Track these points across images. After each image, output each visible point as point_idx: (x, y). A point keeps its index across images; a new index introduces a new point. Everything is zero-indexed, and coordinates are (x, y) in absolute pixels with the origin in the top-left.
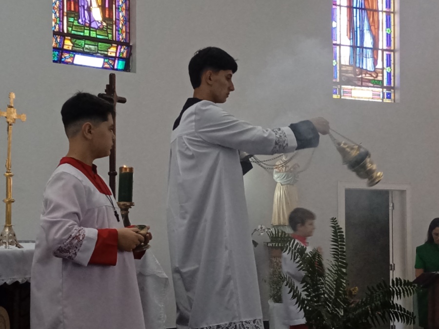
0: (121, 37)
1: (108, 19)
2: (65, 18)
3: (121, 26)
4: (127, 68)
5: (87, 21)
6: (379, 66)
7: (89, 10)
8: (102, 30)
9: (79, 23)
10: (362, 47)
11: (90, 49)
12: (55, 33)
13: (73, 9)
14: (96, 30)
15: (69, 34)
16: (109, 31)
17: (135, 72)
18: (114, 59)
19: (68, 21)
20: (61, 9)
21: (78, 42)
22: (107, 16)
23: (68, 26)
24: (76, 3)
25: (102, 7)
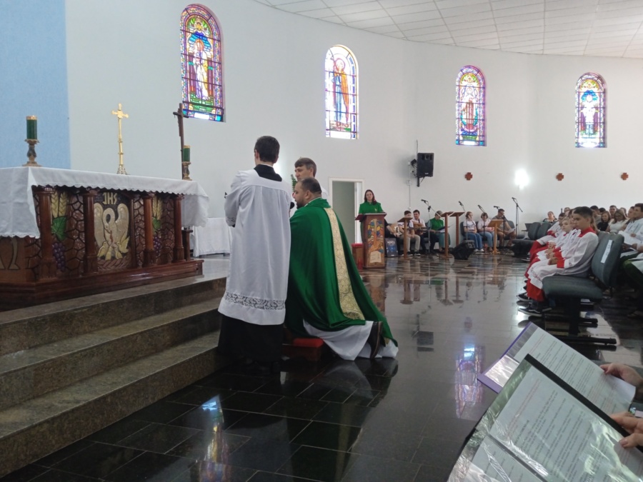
0: (218, 105)
1: (211, 95)
3: (218, 99)
4: (222, 120)
5: (200, 96)
6: (349, 121)
7: (201, 91)
8: (208, 101)
9: (196, 97)
10: (340, 112)
11: (202, 110)
12: (184, 102)
14: (205, 101)
15: (191, 103)
16: (212, 102)
17: (225, 122)
18: (215, 115)
19: (190, 96)
20: (187, 90)
21: (196, 106)
24: (195, 87)
25: (208, 89)
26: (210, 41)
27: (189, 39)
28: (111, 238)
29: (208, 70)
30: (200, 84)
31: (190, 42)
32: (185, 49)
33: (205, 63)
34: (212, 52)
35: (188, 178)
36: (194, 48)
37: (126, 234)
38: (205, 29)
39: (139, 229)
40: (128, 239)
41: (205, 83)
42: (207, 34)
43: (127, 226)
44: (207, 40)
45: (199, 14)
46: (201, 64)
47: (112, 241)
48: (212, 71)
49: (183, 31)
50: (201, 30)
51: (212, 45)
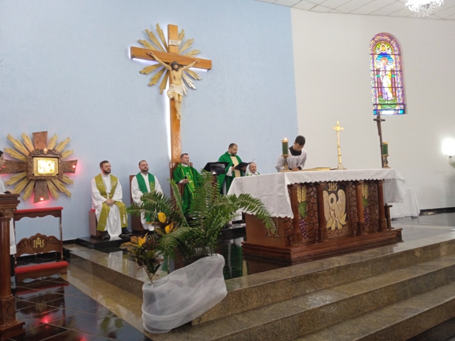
0: (400, 102)
1: (395, 96)
3: (400, 98)
4: (404, 113)
5: (386, 98)
9: (383, 99)
11: (388, 108)
12: (374, 105)
14: (390, 101)
15: (379, 104)
16: (396, 100)
17: (407, 113)
18: (398, 110)
19: (379, 99)
20: (376, 95)
21: (383, 106)
22: (394, 95)
23: (379, 101)
24: (381, 92)
25: (392, 92)
26: (392, 57)
27: (376, 59)
28: (335, 214)
29: (392, 78)
30: (386, 89)
31: (377, 61)
32: (374, 66)
33: (389, 73)
34: (394, 65)
35: (387, 167)
36: (380, 64)
37: (344, 211)
38: (388, 49)
39: (353, 207)
40: (346, 215)
41: (389, 88)
42: (389, 52)
43: (345, 205)
44: (390, 57)
45: (383, 40)
46: (386, 75)
47: (335, 217)
48: (394, 78)
49: (371, 54)
50: (385, 50)
51: (394, 59)
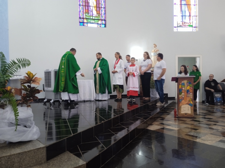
0: (103, 18)
2: (84, 14)
3: (103, 15)
4: (105, 27)
5: (92, 14)
6: (191, 21)
7: (92, 12)
8: (97, 17)
9: (89, 15)
10: (185, 16)
11: (92, 22)
13: (87, 11)
15: (85, 18)
16: (99, 17)
17: (107, 27)
18: (101, 24)
19: (85, 15)
20: (83, 12)
21: (88, 20)
22: (98, 13)
23: (85, 16)
24: (88, 10)
25: (97, 11)
30: (91, 8)
41: (94, 7)
